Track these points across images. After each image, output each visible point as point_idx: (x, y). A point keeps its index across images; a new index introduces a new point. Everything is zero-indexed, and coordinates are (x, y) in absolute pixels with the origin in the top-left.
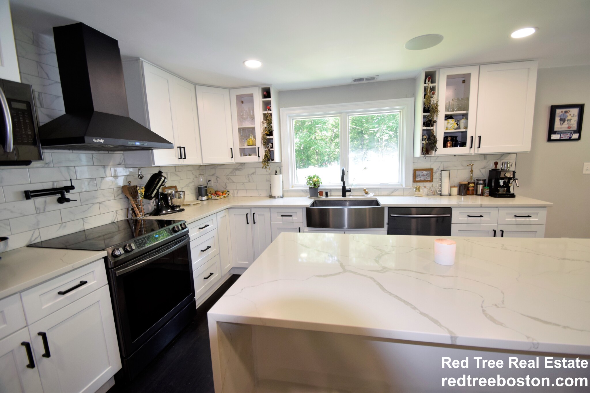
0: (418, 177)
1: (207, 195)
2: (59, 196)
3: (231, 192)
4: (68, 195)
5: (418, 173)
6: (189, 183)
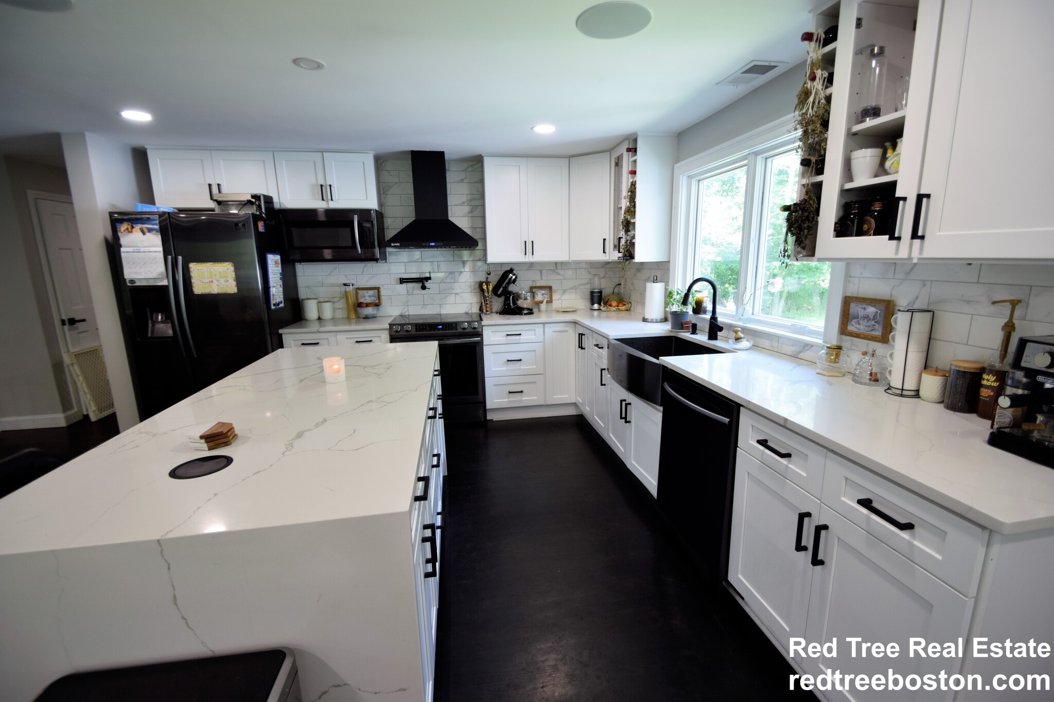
0: (853, 322)
1: (599, 304)
2: (421, 284)
4: (427, 284)
5: (855, 308)
6: (580, 285)
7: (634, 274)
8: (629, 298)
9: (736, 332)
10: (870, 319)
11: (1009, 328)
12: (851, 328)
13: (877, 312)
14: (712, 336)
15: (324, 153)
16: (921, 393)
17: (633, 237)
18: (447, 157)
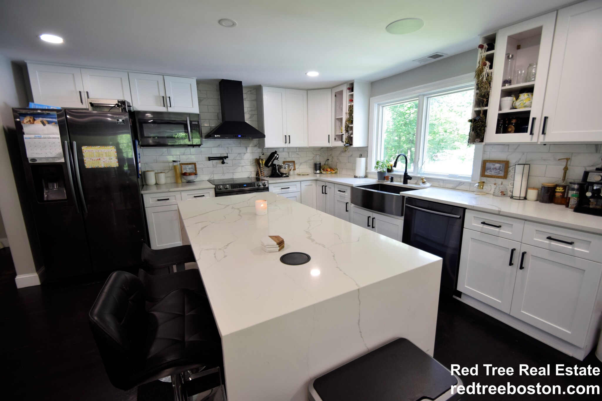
0: (488, 171)
1: (320, 170)
2: (222, 161)
3: (339, 169)
4: (225, 161)
5: (488, 165)
6: (309, 160)
7: (340, 154)
8: (336, 166)
9: (422, 179)
10: (497, 169)
11: (566, 169)
12: (486, 174)
13: (501, 166)
14: (405, 182)
15: (165, 76)
16: (528, 197)
17: (352, 134)
18: (243, 85)
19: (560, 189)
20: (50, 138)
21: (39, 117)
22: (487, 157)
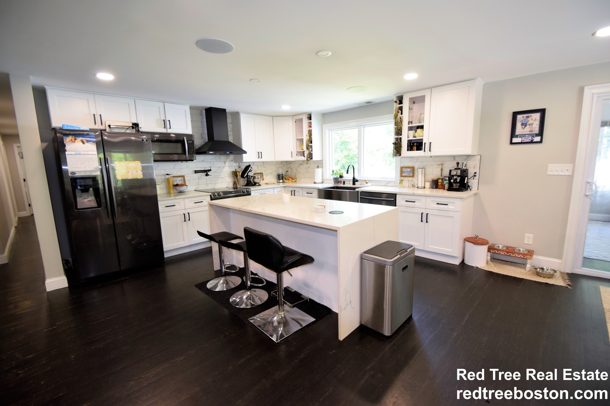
0: (404, 173)
1: (283, 180)
2: (206, 173)
3: (298, 178)
4: (209, 173)
5: (404, 170)
6: (273, 172)
7: (298, 166)
8: (295, 176)
9: (366, 181)
10: (408, 172)
11: (442, 170)
12: (403, 175)
13: (410, 170)
14: (354, 184)
15: (165, 103)
16: (426, 187)
17: (312, 151)
18: (227, 111)
19: (440, 181)
20: (89, 154)
21: (79, 137)
22: (402, 165)
